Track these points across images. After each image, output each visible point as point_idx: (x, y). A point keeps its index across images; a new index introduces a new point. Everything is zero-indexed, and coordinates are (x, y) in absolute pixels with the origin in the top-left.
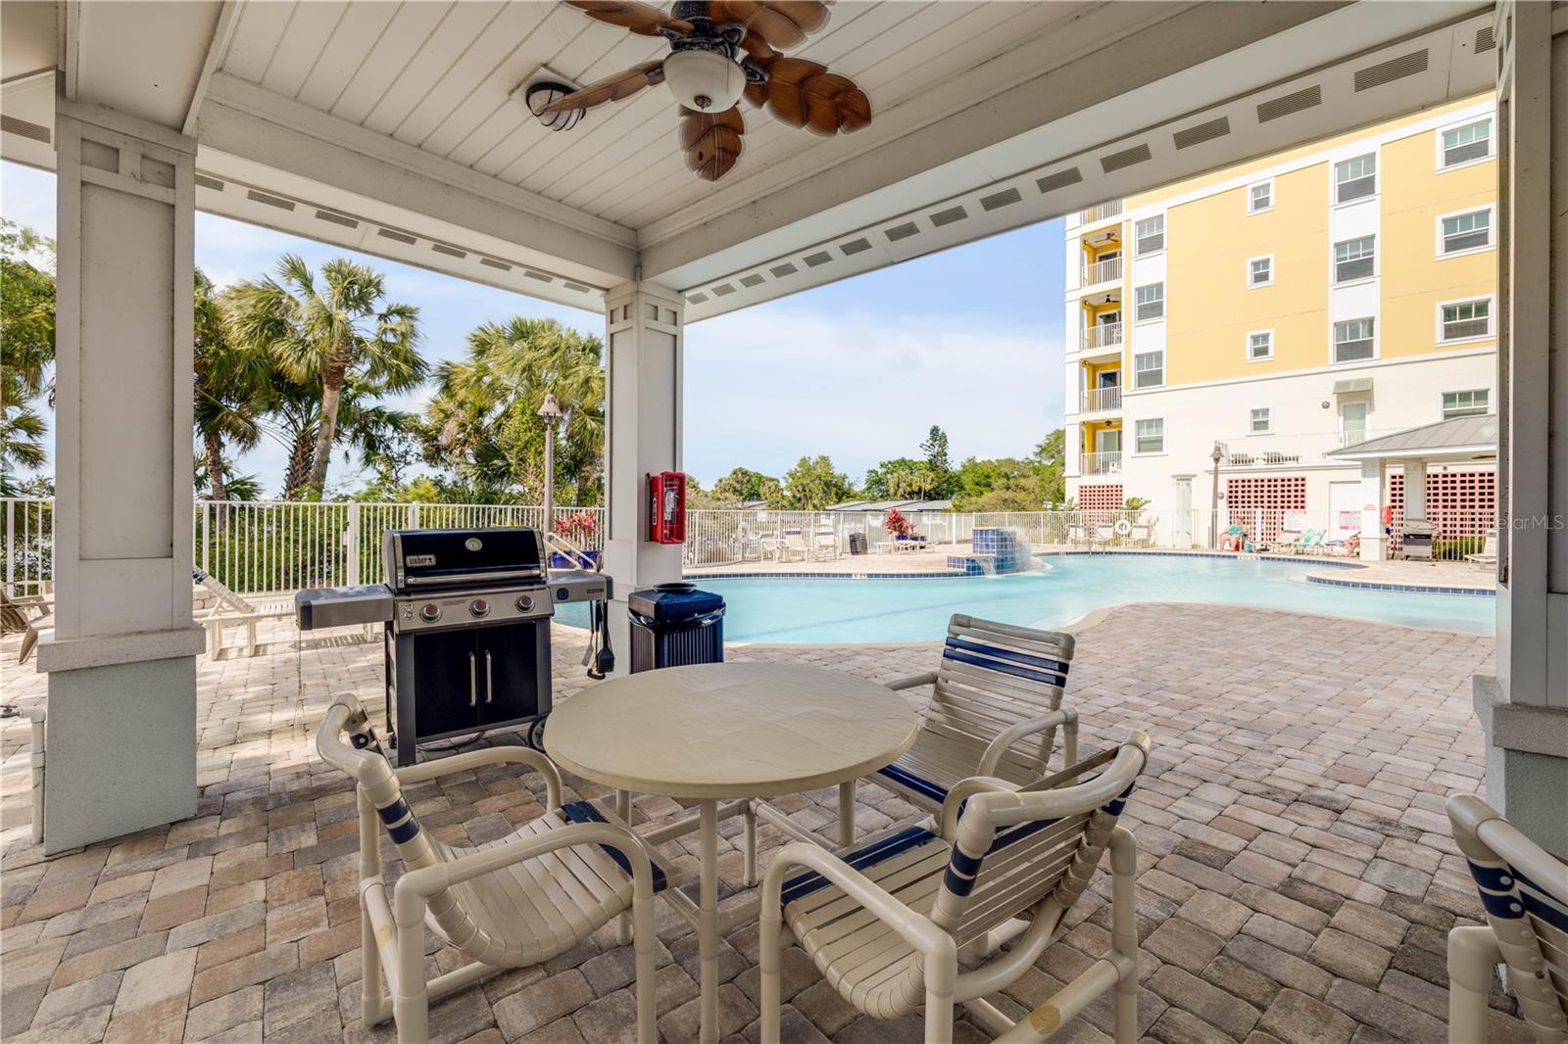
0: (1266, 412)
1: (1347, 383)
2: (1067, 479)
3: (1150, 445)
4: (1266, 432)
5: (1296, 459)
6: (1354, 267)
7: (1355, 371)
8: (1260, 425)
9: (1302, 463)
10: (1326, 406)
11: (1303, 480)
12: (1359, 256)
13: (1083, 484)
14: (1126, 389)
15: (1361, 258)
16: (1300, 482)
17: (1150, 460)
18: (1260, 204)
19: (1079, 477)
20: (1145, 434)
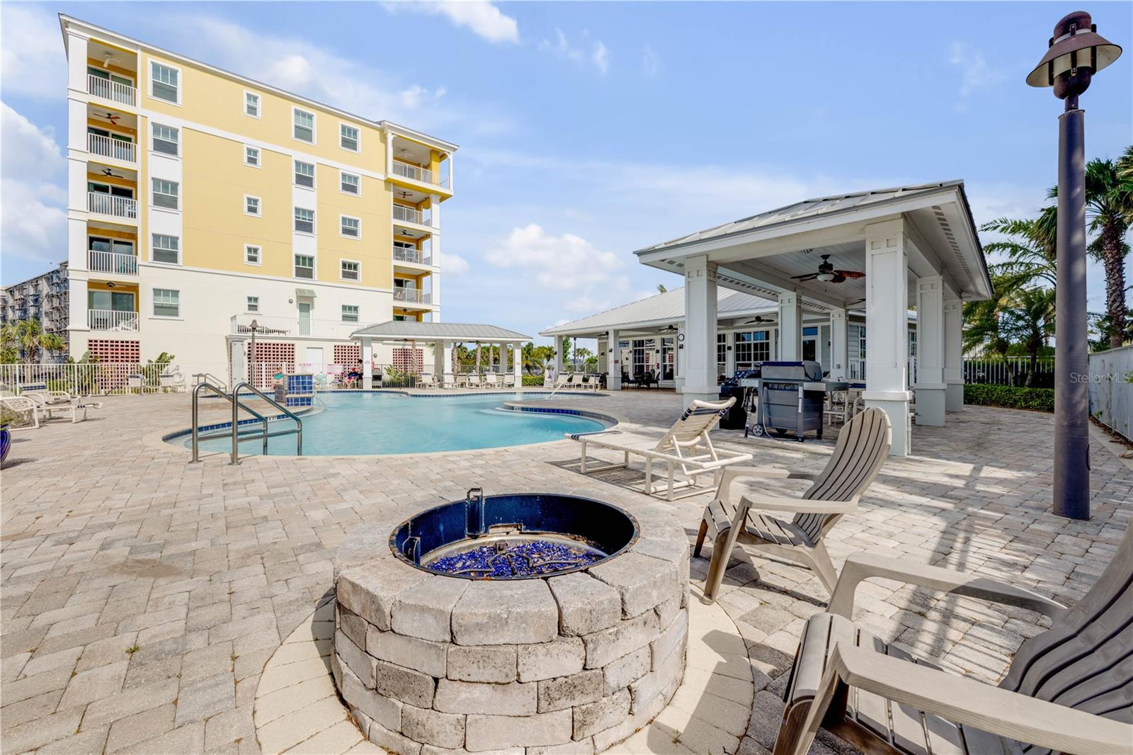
0: (256, 299)
1: (302, 291)
2: (70, 332)
3: (167, 310)
4: (256, 312)
5: (284, 332)
6: (304, 226)
7: (304, 284)
8: (253, 308)
9: (288, 335)
10: (291, 302)
11: (293, 345)
12: (306, 219)
13: (93, 338)
14: (142, 260)
15: (307, 221)
16: (291, 347)
17: (165, 323)
18: (252, 161)
19: (89, 331)
20: (162, 301)
